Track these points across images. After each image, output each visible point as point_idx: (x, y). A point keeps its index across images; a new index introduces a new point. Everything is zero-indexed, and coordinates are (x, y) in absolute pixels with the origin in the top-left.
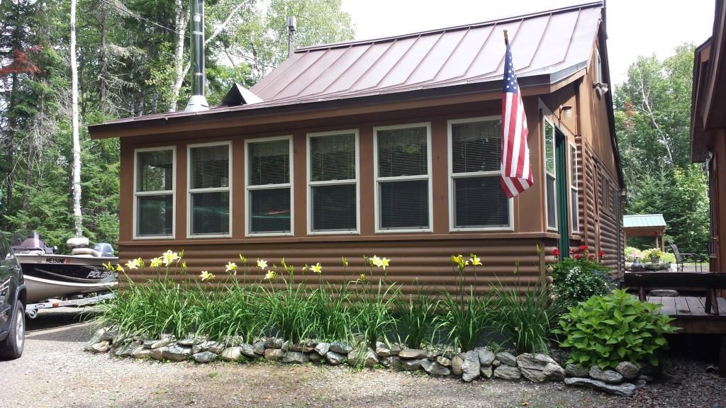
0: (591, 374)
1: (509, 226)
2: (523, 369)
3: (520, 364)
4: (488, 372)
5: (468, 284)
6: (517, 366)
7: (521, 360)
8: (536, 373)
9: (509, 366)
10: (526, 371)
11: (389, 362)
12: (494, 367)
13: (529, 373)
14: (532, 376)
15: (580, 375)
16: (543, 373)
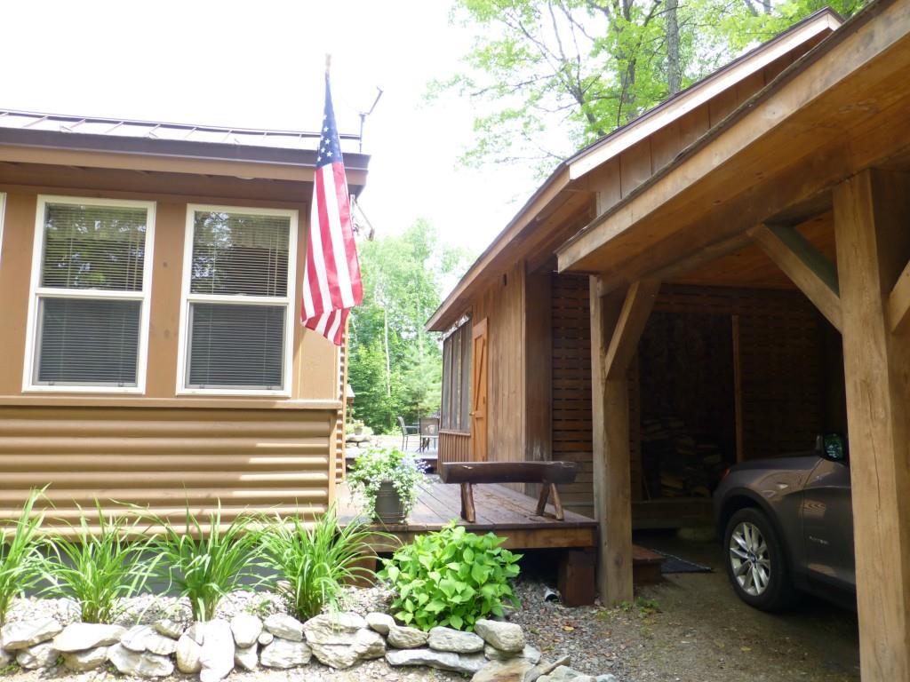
0: (433, 643)
1: (283, 389)
2: (315, 646)
3: (311, 637)
4: (249, 659)
5: (212, 503)
6: (304, 640)
7: (313, 629)
8: (341, 651)
9: (289, 641)
10: (323, 649)
11: (34, 659)
12: (261, 647)
13: (326, 652)
14: (332, 657)
15: (414, 645)
16: (351, 649)
